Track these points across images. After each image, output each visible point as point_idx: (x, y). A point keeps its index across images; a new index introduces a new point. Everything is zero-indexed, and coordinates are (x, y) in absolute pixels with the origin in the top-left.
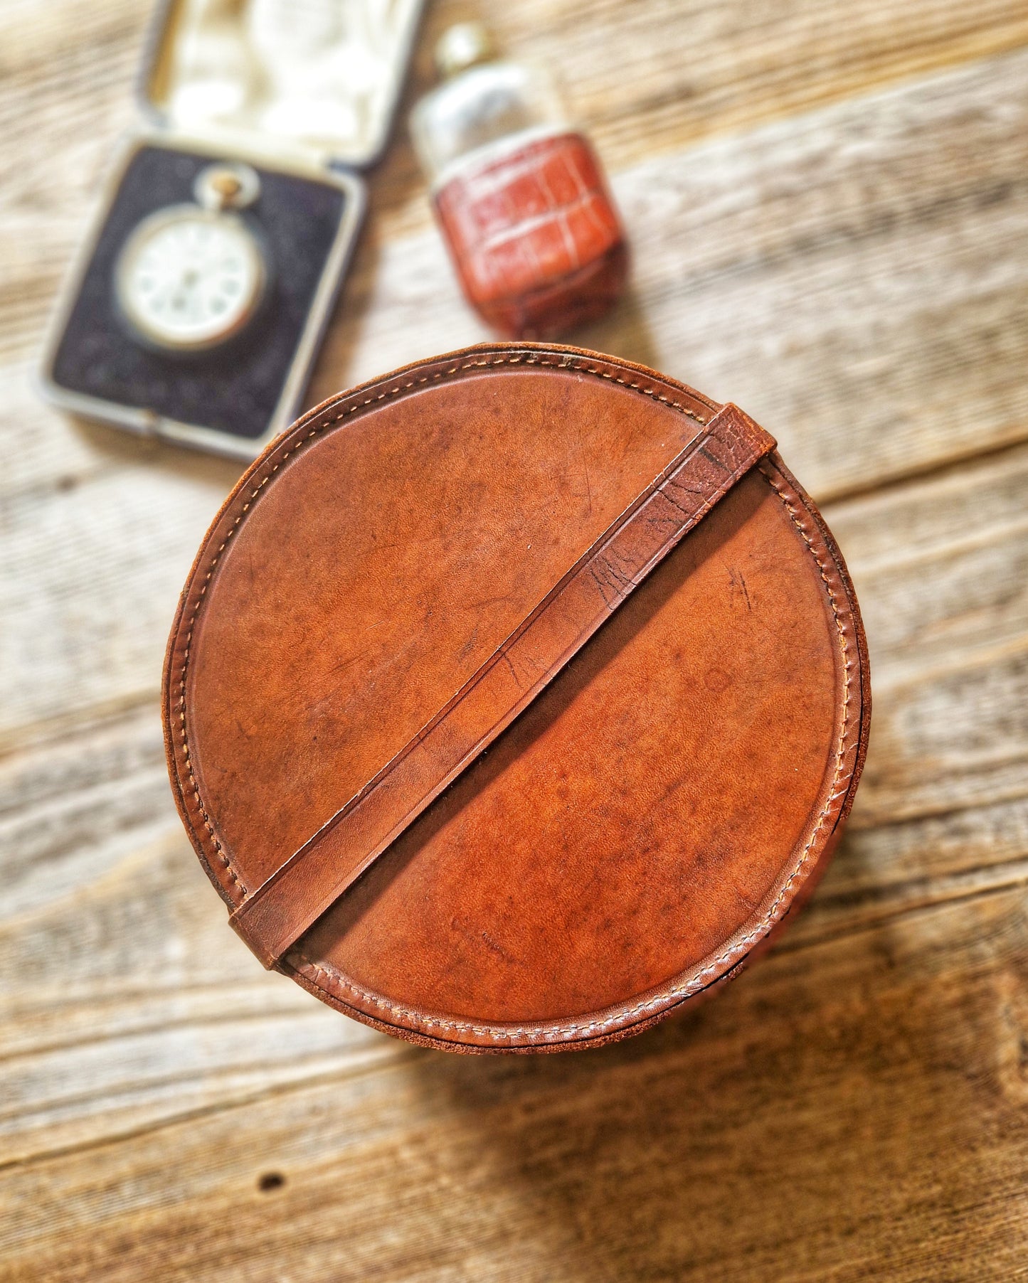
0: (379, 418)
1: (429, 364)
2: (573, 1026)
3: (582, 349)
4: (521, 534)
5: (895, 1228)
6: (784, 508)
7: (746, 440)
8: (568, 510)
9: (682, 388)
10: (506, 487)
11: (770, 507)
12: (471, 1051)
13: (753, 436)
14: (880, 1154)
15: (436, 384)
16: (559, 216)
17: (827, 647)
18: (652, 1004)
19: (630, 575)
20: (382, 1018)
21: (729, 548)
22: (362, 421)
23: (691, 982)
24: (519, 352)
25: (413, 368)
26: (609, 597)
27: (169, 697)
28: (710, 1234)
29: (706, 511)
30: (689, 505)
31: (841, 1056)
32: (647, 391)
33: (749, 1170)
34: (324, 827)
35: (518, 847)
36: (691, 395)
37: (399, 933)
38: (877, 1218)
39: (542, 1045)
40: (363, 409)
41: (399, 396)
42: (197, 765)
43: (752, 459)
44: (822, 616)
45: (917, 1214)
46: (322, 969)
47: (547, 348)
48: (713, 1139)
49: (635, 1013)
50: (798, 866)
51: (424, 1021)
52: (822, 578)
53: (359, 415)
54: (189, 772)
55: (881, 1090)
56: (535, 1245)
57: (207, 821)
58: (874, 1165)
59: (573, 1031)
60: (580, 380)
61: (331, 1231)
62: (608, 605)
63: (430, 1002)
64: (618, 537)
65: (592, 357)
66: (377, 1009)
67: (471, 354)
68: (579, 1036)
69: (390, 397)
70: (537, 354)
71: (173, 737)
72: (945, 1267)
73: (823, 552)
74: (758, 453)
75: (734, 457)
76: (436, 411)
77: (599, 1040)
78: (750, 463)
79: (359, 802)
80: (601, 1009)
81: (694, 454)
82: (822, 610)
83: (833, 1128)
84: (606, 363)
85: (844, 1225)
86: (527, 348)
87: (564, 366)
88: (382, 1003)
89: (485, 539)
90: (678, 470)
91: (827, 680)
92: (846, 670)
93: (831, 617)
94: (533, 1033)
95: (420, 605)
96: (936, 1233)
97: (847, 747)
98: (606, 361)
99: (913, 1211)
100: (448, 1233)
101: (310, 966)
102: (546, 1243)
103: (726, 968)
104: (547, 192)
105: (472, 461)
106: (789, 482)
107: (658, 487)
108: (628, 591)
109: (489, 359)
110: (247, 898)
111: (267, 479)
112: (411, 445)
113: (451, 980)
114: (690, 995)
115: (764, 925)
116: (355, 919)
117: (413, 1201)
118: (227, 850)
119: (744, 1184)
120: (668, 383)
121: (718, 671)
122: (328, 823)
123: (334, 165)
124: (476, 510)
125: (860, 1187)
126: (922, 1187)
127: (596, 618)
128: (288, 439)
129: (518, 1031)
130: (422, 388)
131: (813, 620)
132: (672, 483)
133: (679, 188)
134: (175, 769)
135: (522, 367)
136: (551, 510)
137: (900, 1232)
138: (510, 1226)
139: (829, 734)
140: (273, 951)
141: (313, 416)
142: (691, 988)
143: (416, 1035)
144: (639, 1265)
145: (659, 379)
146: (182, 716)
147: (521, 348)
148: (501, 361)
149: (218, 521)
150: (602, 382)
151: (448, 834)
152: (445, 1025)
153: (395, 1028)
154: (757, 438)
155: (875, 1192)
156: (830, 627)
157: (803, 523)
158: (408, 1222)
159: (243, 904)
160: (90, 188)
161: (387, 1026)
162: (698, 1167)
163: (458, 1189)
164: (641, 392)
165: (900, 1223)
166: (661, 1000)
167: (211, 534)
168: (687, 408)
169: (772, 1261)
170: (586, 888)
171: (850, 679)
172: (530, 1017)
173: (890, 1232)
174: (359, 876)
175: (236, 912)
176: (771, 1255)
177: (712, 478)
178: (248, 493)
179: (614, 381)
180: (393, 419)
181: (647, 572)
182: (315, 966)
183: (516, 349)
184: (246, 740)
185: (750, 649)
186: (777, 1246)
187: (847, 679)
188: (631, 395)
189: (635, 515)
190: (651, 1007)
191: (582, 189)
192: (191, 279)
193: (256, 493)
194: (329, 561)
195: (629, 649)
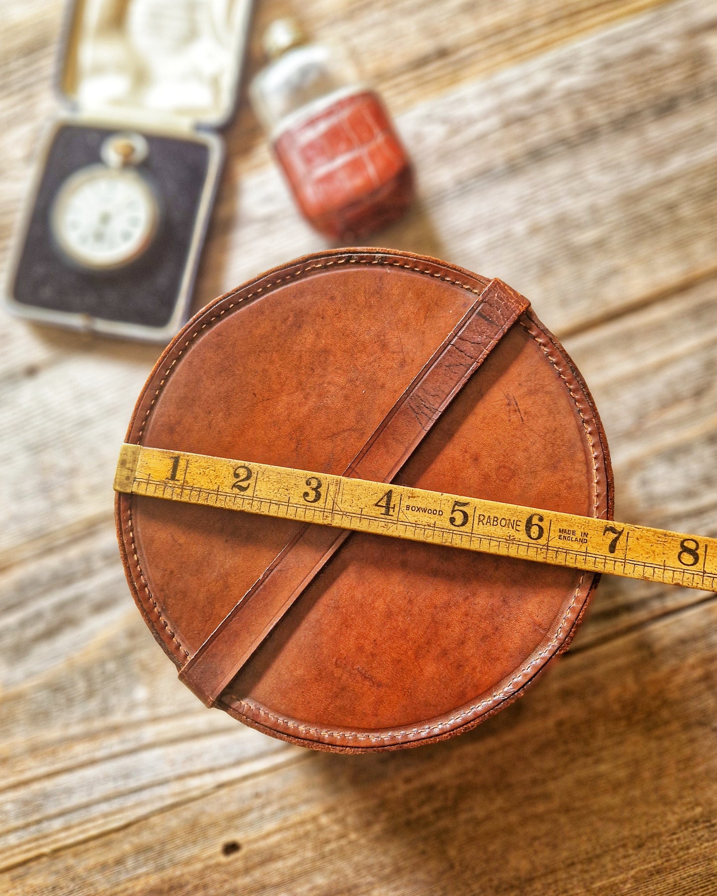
0: (250, 311)
1: (281, 269)
2: (427, 727)
3: (388, 250)
4: (358, 383)
5: (672, 841)
6: (540, 349)
7: (509, 304)
8: (389, 363)
9: (460, 271)
10: (344, 351)
11: (530, 349)
12: (358, 751)
13: (514, 300)
14: (656, 790)
15: (287, 283)
16: (361, 152)
17: (579, 444)
18: (481, 706)
19: (437, 405)
20: (293, 734)
21: (504, 381)
22: (238, 314)
23: (507, 689)
24: (343, 255)
25: (271, 273)
26: (423, 423)
27: (120, 522)
28: (544, 857)
29: (485, 356)
30: (474, 353)
31: (623, 723)
32: (436, 275)
33: (566, 809)
34: (239, 603)
35: (376, 604)
36: (467, 275)
37: (300, 672)
38: (659, 835)
39: (406, 743)
40: (238, 305)
41: (263, 293)
42: (146, 568)
43: (514, 316)
44: (574, 423)
45: (686, 829)
46: (247, 704)
47: (364, 251)
48: (538, 790)
49: (469, 714)
50: (574, 600)
51: (322, 734)
52: (571, 395)
53: (235, 310)
54: (140, 574)
55: (653, 744)
56: (421, 876)
57: (156, 607)
58: (653, 797)
59: (427, 731)
60: (389, 271)
61: (276, 879)
62: (423, 428)
63: (326, 720)
64: (426, 380)
65: (395, 254)
66: (288, 728)
67: (310, 260)
68: (432, 734)
69: (256, 295)
70: (356, 256)
71: (126, 550)
72: (709, 864)
73: (570, 377)
74: (518, 312)
75: (501, 316)
76: (290, 303)
77: (446, 735)
78: (513, 319)
79: (262, 584)
80: (446, 713)
81: (473, 317)
82: (573, 418)
83: (622, 774)
84: (406, 258)
85: (636, 841)
86: (349, 252)
87: (376, 262)
88: (291, 724)
89: (333, 389)
90: (463, 329)
91: (581, 467)
92: (593, 459)
93: (580, 422)
94: (399, 735)
95: (291, 439)
96: (701, 841)
97: (600, 513)
98: (405, 256)
99: (683, 828)
100: (359, 873)
101: (239, 702)
102: (429, 872)
103: (529, 677)
104: (353, 135)
105: (318, 335)
106: (542, 330)
107: (450, 342)
108: (436, 417)
109: (323, 263)
110: (190, 658)
111: (175, 361)
112: (274, 328)
113: (339, 702)
114: (506, 697)
115: (554, 643)
116: (267, 666)
117: (332, 852)
118: (172, 626)
119: (563, 819)
120: (451, 268)
121: (504, 467)
122: (241, 600)
123: (199, 127)
124: (324, 369)
125: (645, 814)
126: (688, 810)
127: (416, 438)
128: (187, 331)
129: (389, 734)
130: (277, 287)
131: (567, 426)
132: (460, 338)
133: (444, 121)
134: (130, 573)
135: (347, 266)
136: (376, 365)
137: (675, 843)
138: (402, 864)
139: (586, 505)
140: (212, 694)
141: (203, 313)
142: (506, 692)
143: (318, 744)
144: (495, 883)
145: (444, 266)
146: (131, 534)
147: (345, 253)
148: (332, 263)
149: (144, 394)
150: (404, 272)
151: (326, 600)
152: (337, 735)
153: (302, 741)
154: (517, 302)
155: (655, 816)
156: (580, 430)
157: (554, 358)
158: (330, 867)
159: (187, 663)
160: (28, 158)
161: (297, 740)
162: (530, 810)
163: (363, 841)
164: (432, 276)
165: (675, 837)
166: (486, 703)
167: (140, 404)
168: (465, 284)
169: (586, 872)
170: (427, 628)
171: (597, 465)
172: (396, 724)
173: (668, 843)
174: (267, 636)
175: (182, 669)
176: (586, 867)
177: (488, 333)
178: (163, 372)
179: (412, 270)
180: (260, 311)
181: (448, 402)
182: (242, 702)
183: (342, 253)
184: (178, 547)
185: (526, 450)
186: (590, 860)
187: (595, 465)
188: (425, 279)
189: (436, 363)
190: (480, 708)
191: (377, 131)
192: (105, 219)
193: (168, 372)
194: (225, 414)
195: (441, 457)
